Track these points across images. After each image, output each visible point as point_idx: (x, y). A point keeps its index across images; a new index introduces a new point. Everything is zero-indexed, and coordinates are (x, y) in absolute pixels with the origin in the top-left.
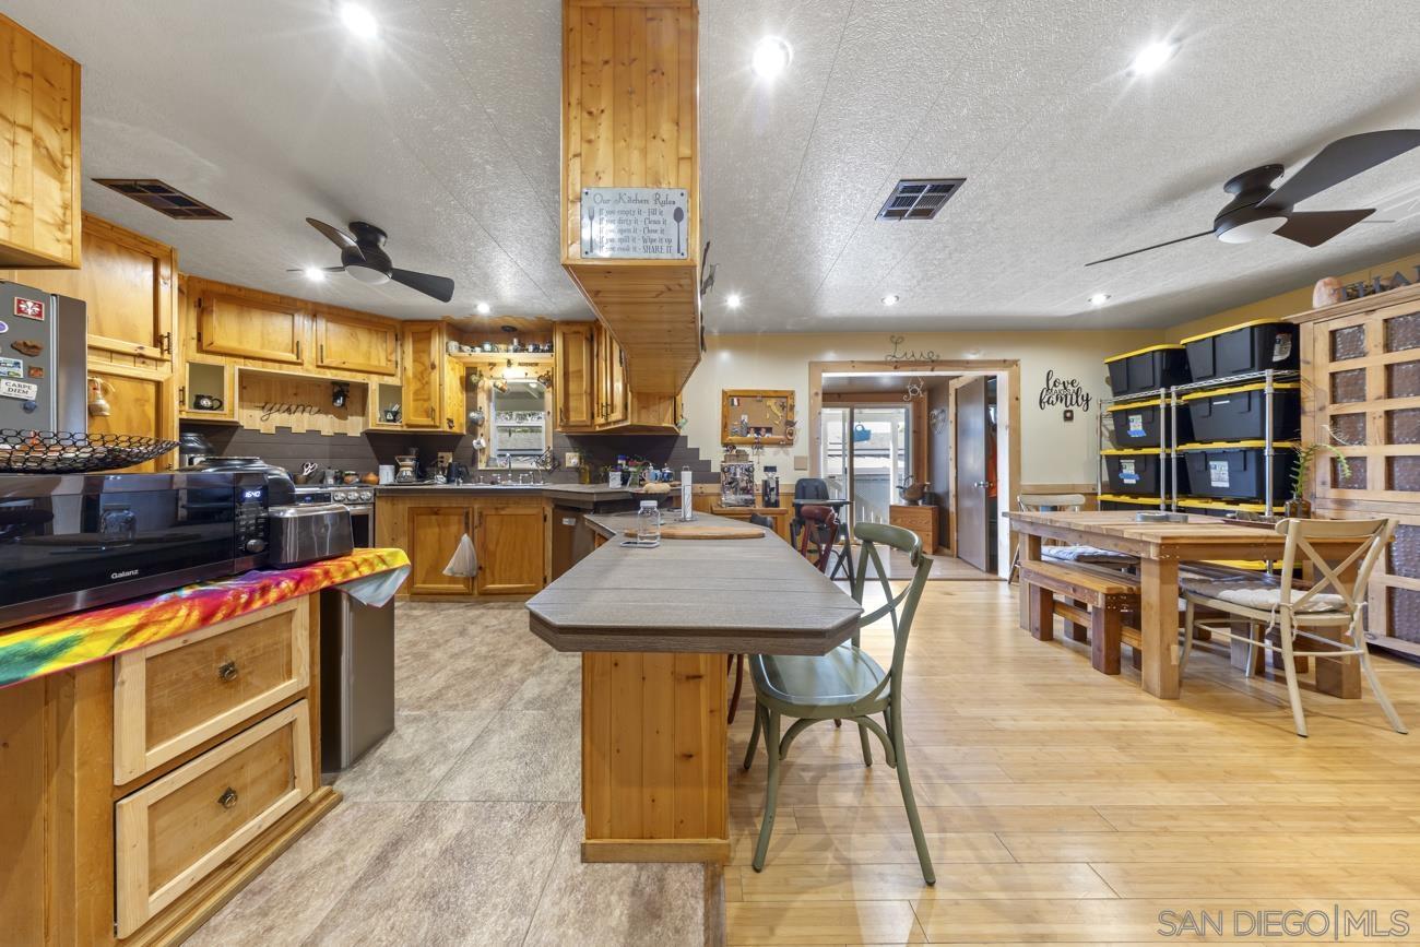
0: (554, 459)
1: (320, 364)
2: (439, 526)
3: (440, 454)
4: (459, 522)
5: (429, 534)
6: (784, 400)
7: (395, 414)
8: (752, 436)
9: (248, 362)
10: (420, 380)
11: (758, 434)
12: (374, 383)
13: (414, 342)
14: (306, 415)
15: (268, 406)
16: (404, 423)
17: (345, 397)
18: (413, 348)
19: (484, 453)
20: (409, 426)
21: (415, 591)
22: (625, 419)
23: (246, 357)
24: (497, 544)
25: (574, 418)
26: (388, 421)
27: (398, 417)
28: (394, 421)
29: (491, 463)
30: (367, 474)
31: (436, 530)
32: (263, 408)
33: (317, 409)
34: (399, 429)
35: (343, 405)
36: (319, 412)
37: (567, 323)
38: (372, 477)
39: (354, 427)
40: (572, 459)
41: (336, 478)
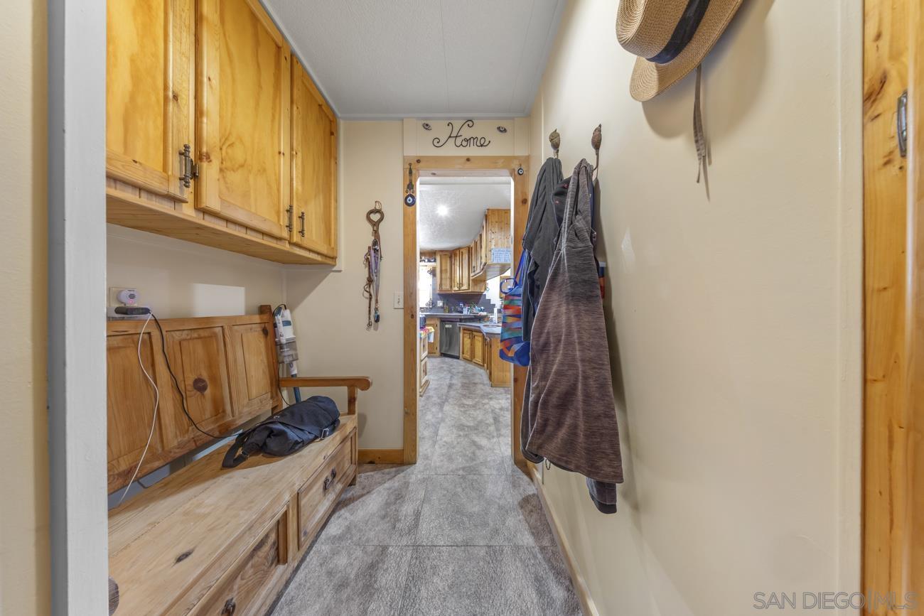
0: (432, 303)
22: (469, 289)
25: (444, 287)
37: (442, 251)
40: (440, 304)
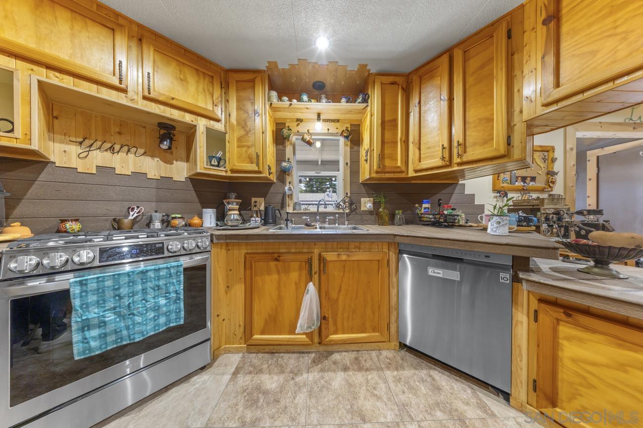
0: (351, 204)
1: (146, 94)
2: (279, 273)
3: (253, 199)
4: (300, 269)
5: (268, 283)
6: (546, 154)
7: (219, 160)
8: (519, 184)
9: (51, 73)
10: (243, 127)
11: (525, 182)
12: (202, 124)
13: (237, 90)
14: (131, 156)
15: (87, 142)
16: (228, 168)
17: (171, 140)
18: (237, 96)
19: (291, 199)
20: (233, 171)
21: (250, 342)
23: (49, 67)
24: (340, 291)
25: (388, 165)
26: (213, 166)
27: (222, 163)
28: (218, 166)
29: (297, 207)
30: (191, 218)
31: (275, 277)
32: (81, 143)
33: (142, 151)
34: (223, 174)
35: (170, 148)
36: (145, 154)
37: (383, 75)
38: (196, 220)
39: (180, 171)
40: (367, 204)
41: (163, 222)
